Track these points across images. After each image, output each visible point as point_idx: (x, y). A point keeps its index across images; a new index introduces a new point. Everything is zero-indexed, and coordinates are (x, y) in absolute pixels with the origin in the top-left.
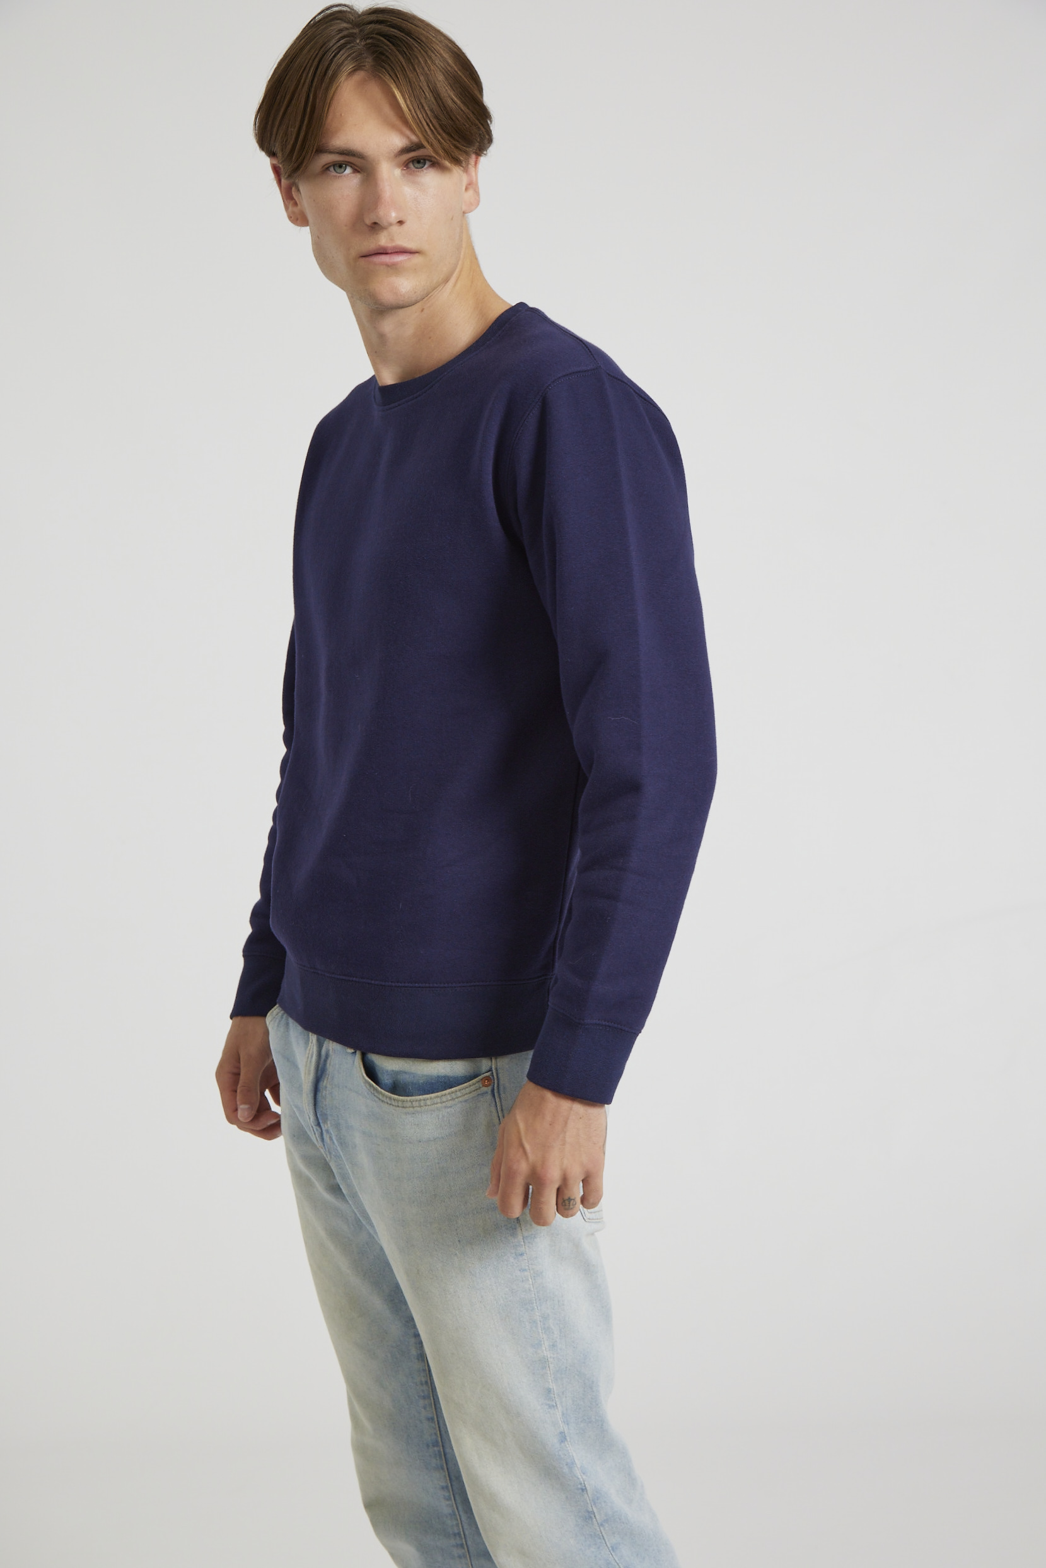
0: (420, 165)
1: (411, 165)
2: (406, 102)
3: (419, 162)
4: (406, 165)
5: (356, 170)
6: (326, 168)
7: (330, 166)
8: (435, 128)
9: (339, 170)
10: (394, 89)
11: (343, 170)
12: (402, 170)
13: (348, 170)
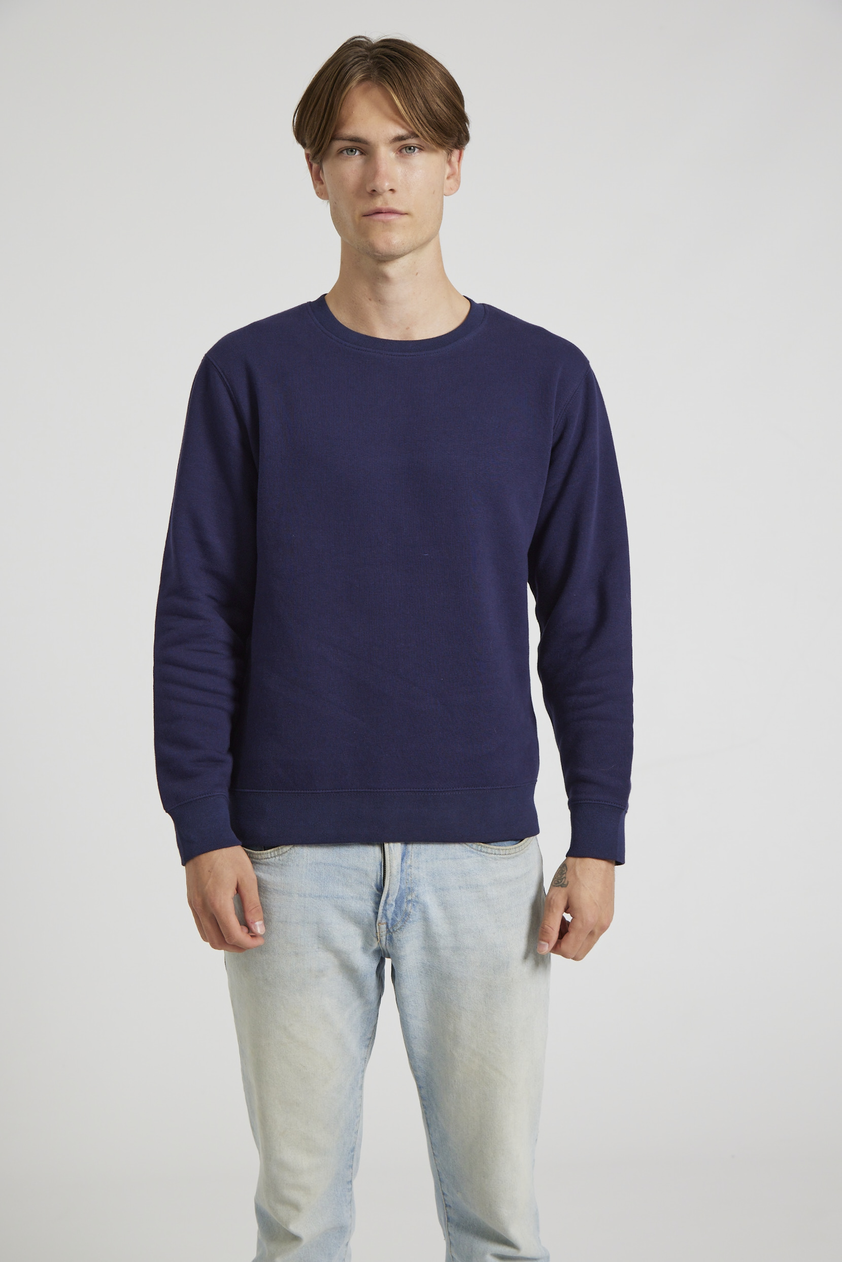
0: (410, 151)
1: (404, 151)
2: (401, 103)
3: (410, 149)
4: (400, 150)
5: (363, 153)
6: (341, 152)
7: (343, 150)
8: (424, 123)
9: (349, 152)
10: (391, 93)
11: (353, 153)
12: (397, 153)
13: (358, 153)
